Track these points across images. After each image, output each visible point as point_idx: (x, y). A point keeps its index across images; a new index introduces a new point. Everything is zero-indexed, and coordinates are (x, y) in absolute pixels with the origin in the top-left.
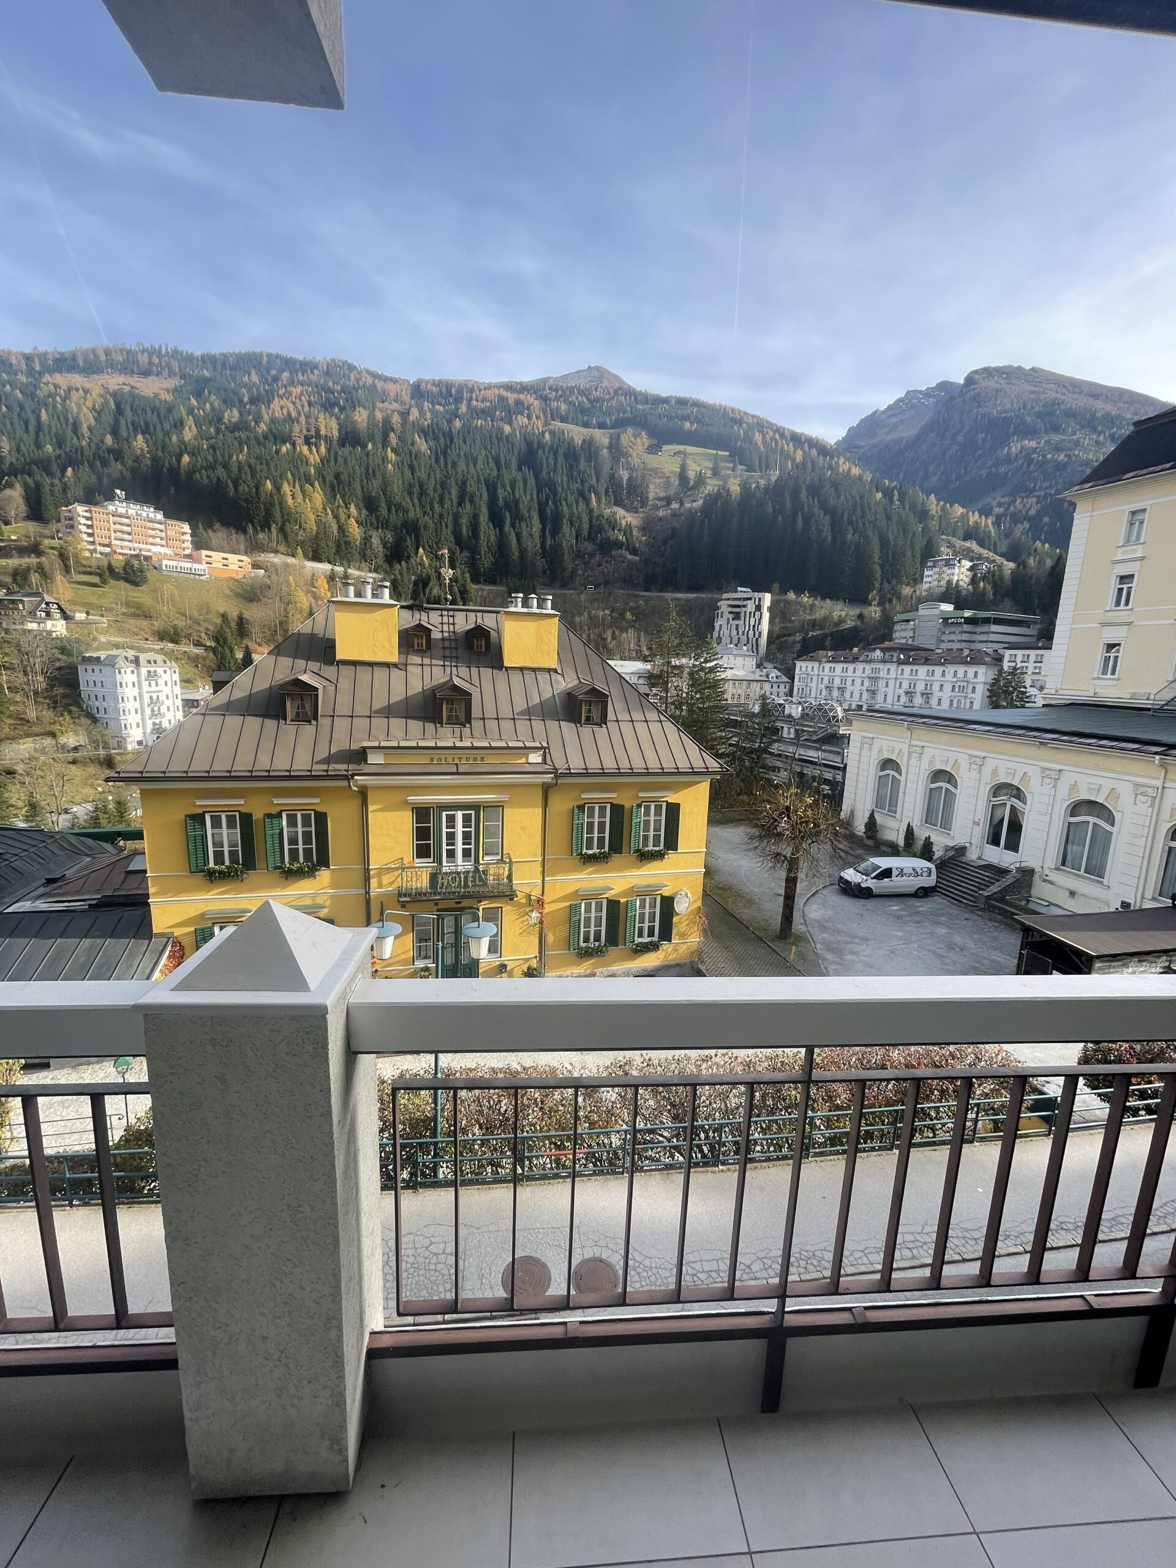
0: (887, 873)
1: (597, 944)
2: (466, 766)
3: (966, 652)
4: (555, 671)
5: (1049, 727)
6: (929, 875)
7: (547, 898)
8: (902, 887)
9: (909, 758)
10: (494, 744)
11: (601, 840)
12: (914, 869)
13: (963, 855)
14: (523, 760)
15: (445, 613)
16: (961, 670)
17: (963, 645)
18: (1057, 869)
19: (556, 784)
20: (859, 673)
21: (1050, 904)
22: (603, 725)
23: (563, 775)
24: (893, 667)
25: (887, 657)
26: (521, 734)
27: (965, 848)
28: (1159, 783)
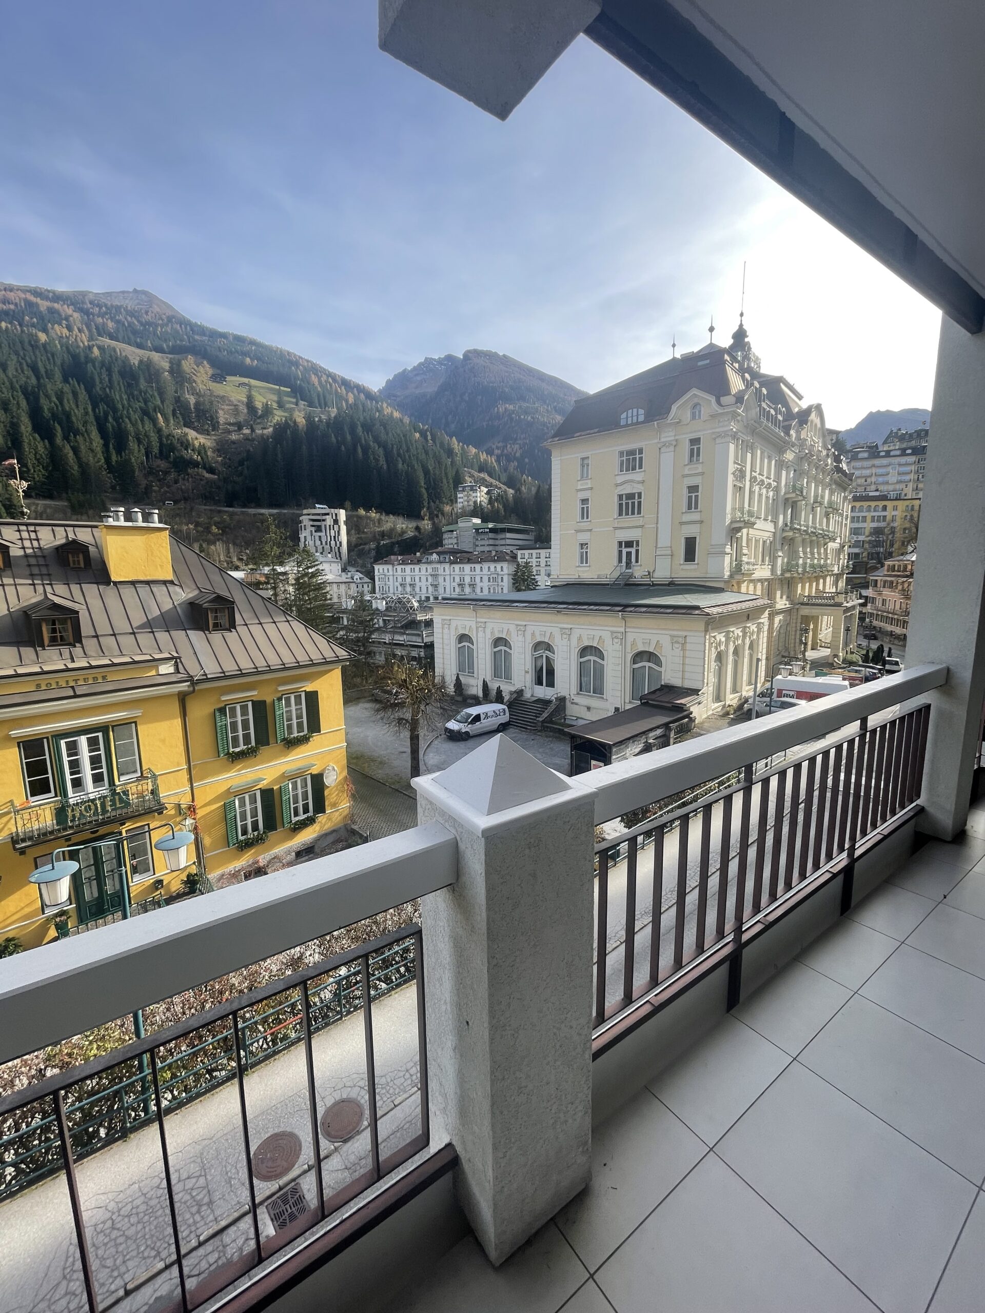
0: (477, 718)
1: (256, 833)
2: (85, 687)
3: (494, 553)
4: (172, 582)
5: (560, 600)
6: (504, 714)
7: (198, 803)
8: (490, 726)
9: (477, 632)
10: (116, 661)
11: (247, 738)
12: (494, 712)
13: (522, 695)
14: (153, 673)
15: (23, 528)
16: (492, 566)
17: (491, 548)
18: (578, 694)
19: (194, 691)
20: (423, 572)
21: (578, 718)
22: (233, 630)
23: (200, 681)
24: (447, 566)
25: (441, 559)
26: (147, 646)
27: (522, 691)
28: (622, 630)
